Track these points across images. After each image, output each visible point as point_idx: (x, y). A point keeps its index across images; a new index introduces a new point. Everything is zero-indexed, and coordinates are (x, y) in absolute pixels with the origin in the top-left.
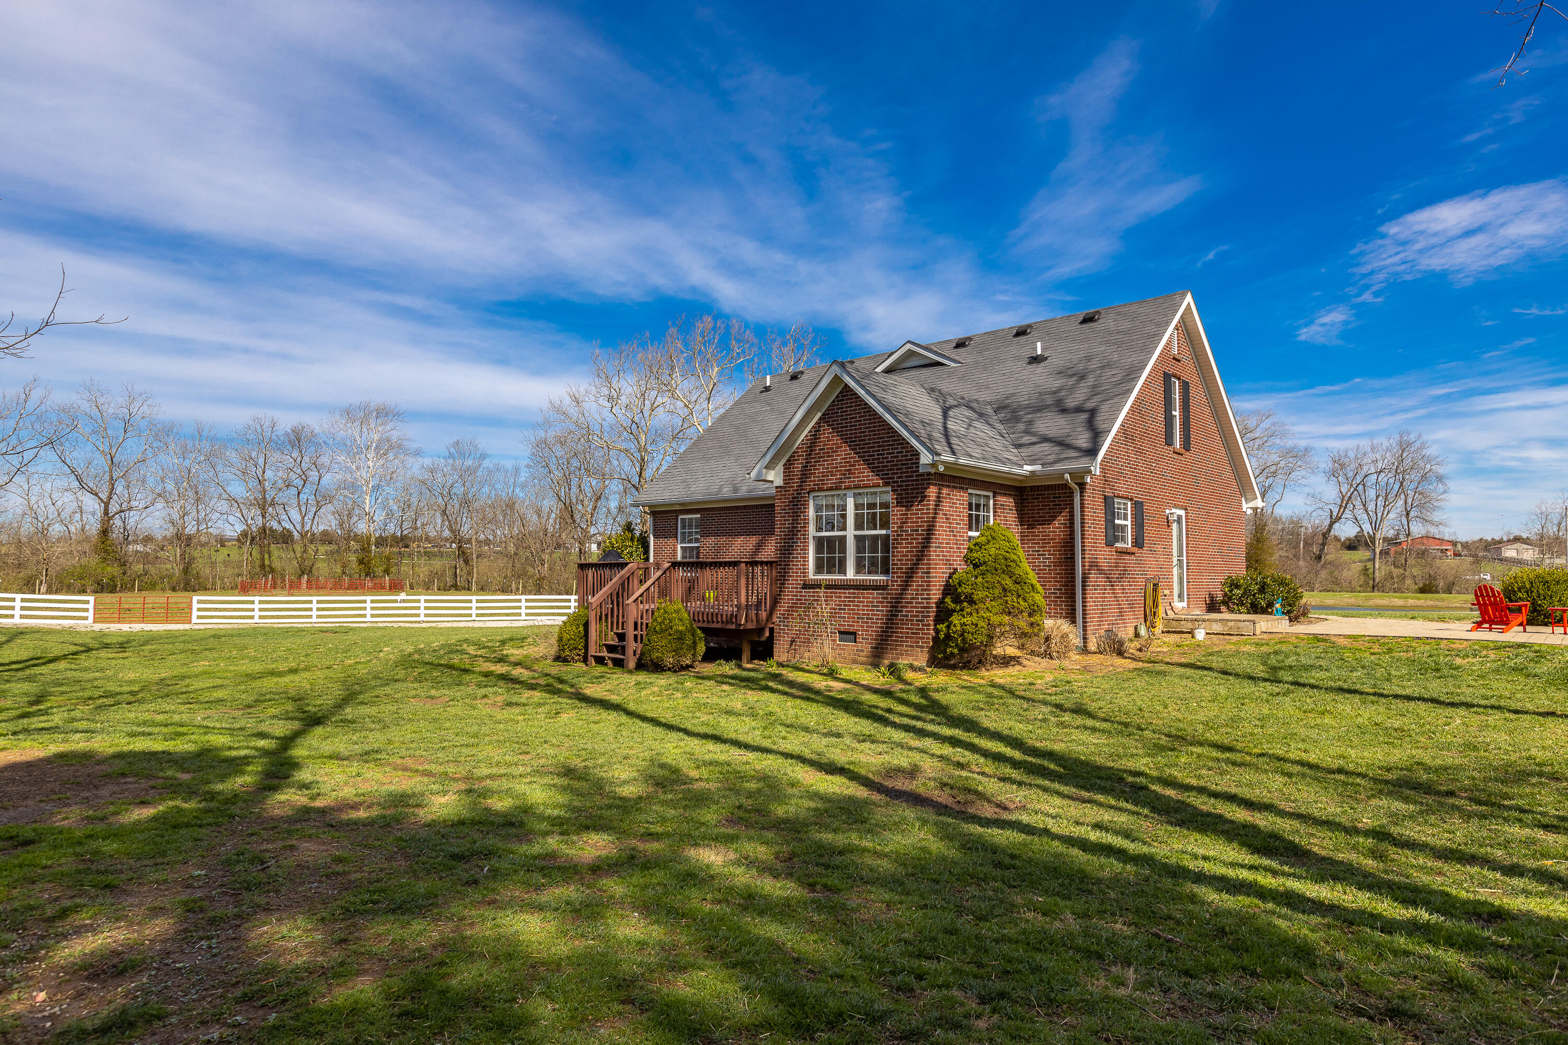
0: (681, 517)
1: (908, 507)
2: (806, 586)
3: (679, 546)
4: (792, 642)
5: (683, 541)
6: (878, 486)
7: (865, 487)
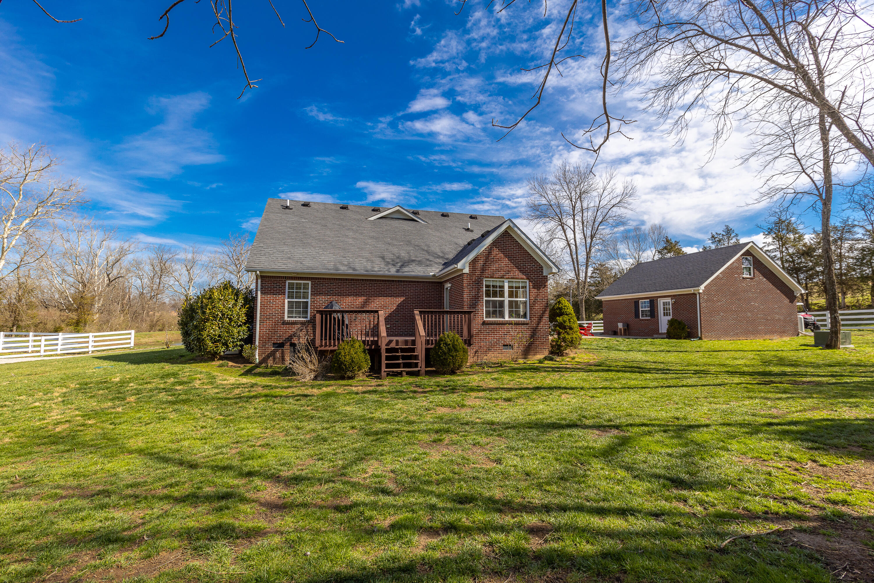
0: (287, 282)
1: (538, 289)
2: (484, 323)
3: (286, 301)
4: (476, 352)
5: (289, 298)
6: (524, 279)
7: (516, 278)
